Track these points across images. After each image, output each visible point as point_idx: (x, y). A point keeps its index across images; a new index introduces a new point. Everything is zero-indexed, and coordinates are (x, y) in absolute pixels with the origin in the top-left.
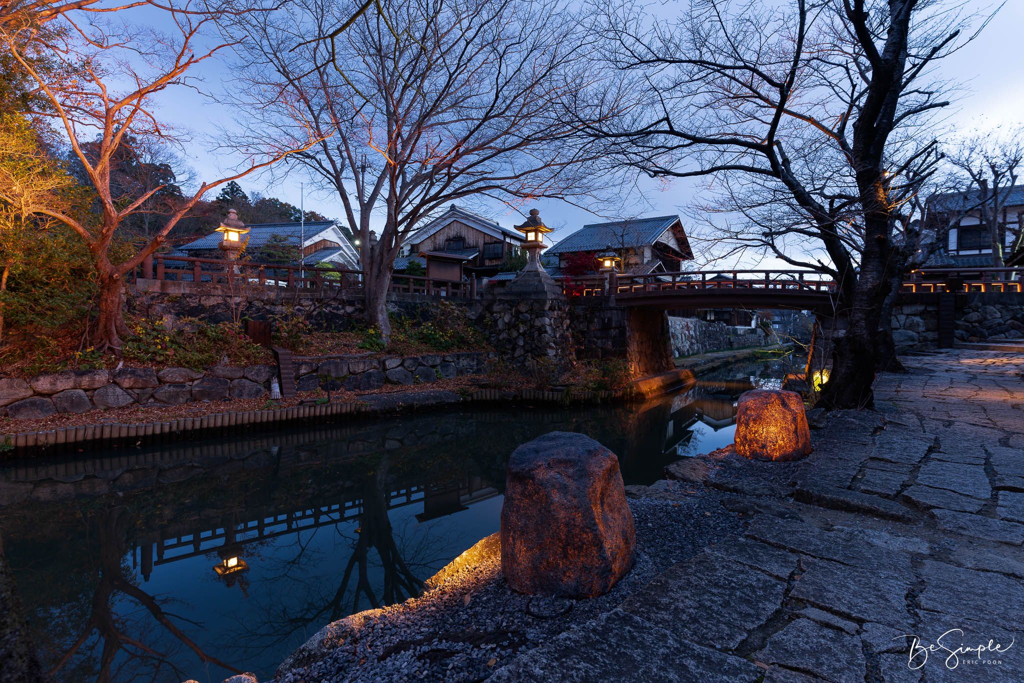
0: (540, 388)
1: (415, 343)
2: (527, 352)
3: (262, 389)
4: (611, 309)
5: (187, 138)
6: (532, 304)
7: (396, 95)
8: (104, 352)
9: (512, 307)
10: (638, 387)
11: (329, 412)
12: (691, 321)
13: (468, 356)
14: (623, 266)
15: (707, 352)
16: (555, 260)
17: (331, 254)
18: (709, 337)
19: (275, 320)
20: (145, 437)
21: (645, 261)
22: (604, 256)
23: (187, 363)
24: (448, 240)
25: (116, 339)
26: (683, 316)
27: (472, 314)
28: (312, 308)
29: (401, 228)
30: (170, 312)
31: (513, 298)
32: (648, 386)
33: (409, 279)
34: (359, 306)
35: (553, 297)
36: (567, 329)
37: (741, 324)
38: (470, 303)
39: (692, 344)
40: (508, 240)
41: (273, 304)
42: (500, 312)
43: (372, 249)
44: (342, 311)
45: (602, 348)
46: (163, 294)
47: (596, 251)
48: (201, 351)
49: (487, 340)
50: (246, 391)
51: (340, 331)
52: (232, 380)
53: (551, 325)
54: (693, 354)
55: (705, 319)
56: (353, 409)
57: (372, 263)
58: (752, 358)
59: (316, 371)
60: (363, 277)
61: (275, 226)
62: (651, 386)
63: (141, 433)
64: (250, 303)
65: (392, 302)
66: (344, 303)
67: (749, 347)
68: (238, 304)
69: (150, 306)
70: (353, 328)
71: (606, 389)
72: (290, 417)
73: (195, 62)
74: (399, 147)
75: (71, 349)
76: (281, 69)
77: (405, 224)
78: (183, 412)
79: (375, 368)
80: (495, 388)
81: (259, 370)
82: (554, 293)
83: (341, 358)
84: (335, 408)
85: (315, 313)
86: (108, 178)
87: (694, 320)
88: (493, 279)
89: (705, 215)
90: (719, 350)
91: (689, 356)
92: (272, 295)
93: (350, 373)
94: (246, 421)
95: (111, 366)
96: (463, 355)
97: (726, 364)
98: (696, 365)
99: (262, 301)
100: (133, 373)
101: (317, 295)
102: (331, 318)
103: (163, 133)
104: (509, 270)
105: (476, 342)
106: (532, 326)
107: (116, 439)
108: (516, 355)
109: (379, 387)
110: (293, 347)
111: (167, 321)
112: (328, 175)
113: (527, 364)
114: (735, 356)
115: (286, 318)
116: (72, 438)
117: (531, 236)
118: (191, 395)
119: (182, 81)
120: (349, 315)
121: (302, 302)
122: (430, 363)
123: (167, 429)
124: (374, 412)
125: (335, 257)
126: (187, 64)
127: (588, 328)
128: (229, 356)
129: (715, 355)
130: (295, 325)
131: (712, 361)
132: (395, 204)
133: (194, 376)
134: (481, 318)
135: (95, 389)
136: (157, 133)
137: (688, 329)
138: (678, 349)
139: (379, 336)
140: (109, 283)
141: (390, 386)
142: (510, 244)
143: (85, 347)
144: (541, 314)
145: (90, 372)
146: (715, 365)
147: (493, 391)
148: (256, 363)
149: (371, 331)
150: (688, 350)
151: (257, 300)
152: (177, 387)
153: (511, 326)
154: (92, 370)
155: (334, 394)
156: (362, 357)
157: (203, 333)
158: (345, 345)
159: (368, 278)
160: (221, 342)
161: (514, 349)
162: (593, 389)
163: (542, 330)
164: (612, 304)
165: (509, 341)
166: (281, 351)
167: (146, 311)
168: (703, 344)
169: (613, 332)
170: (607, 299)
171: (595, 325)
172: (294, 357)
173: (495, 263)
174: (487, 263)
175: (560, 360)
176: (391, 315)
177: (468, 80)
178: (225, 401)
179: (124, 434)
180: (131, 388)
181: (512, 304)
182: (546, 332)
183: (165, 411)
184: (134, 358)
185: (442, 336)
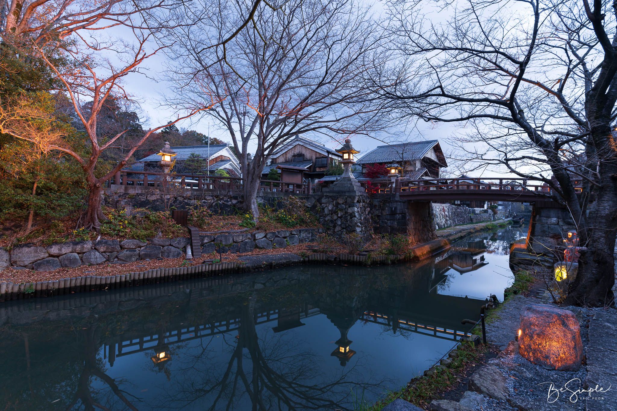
0: (351, 253)
1: (273, 222)
2: (343, 228)
3: (181, 252)
4: (397, 202)
5: (143, 101)
6: (346, 199)
7: (265, 73)
8: (90, 230)
9: (333, 200)
10: (414, 252)
11: (221, 268)
12: (446, 206)
13: (306, 231)
14: (403, 173)
15: (456, 225)
16: (359, 168)
17: (225, 164)
18: (457, 216)
19: (190, 209)
20: (111, 284)
21: (417, 169)
22: (391, 167)
23: (138, 236)
24: (294, 156)
25: (97, 222)
26: (441, 203)
27: (308, 204)
28: (212, 201)
29: (266, 153)
30: (129, 204)
31: (334, 194)
32: (421, 252)
33: (270, 182)
34: (240, 199)
35: (360, 194)
36: (368, 214)
37: (477, 207)
38: (308, 198)
39: (447, 220)
40: (330, 156)
41: (189, 199)
42: (326, 203)
43: (248, 165)
44: (230, 203)
45: (390, 226)
46: (126, 194)
47: (386, 163)
48: (146, 229)
49: (318, 220)
50: (171, 254)
51: (228, 215)
52: (163, 247)
53: (358, 212)
54: (447, 227)
55: (454, 204)
56: (235, 266)
57: (248, 173)
58: (486, 229)
59: (214, 241)
60: (243, 182)
61: (193, 147)
62: (422, 251)
63: (109, 282)
64: (176, 198)
65: (260, 197)
66: (231, 198)
67: (483, 222)
68: (169, 199)
69: (118, 201)
70: (236, 213)
71: (394, 254)
72: (197, 271)
73: (146, 58)
74: (266, 103)
75: (72, 228)
76: (197, 59)
77: (269, 150)
78: (134, 267)
79: (249, 239)
80: (323, 252)
81: (180, 240)
82: (360, 192)
83: (229, 233)
84: (224, 265)
85: (214, 204)
86: (95, 127)
87: (448, 205)
88: (321, 180)
89: (460, 143)
90: (464, 224)
91: (445, 228)
92: (189, 194)
93: (234, 242)
94: (171, 274)
95: (93, 238)
96: (303, 230)
97: (470, 233)
98: (450, 235)
99: (183, 197)
100: (106, 243)
101: (215, 193)
102: (223, 207)
103: (129, 98)
104: (331, 174)
105: (311, 222)
106: (346, 213)
107: (93, 285)
108: (336, 231)
109: (251, 251)
110: (200, 226)
111: (127, 211)
112: (223, 121)
113: (343, 236)
114: (474, 228)
115: (196, 208)
116: (68, 285)
117: (346, 156)
118: (139, 256)
119: (137, 70)
120: (234, 205)
121: (206, 197)
122: (283, 235)
123: (123, 279)
124: (248, 267)
125: (227, 166)
126: (142, 59)
127: (381, 213)
128: (162, 232)
129: (462, 227)
130: (202, 212)
131: (460, 232)
132: (262, 138)
133: (141, 244)
134: (314, 206)
135: (84, 253)
136: (126, 99)
137: (444, 211)
138: (438, 224)
139: (252, 218)
140: (94, 189)
141: (258, 250)
142: (332, 159)
143: (79, 227)
144: (352, 205)
145: (81, 243)
146: (462, 234)
147: (322, 254)
148: (178, 236)
149: (247, 216)
150: (444, 225)
151: (180, 196)
152: (131, 251)
153: (332, 212)
154: (83, 241)
155: (224, 255)
156: (241, 232)
157: (147, 217)
158: (231, 224)
159: (246, 182)
160: (157, 224)
161: (334, 227)
162: (386, 254)
163: (352, 215)
164: (397, 199)
165: (332, 221)
166: (193, 229)
167: (115, 205)
168: (454, 220)
169: (398, 216)
170: (394, 196)
171: (387, 212)
172: (200, 232)
173: (322, 170)
174: (318, 170)
175: (364, 234)
176: (259, 205)
177: (308, 62)
178: (159, 260)
179: (98, 282)
180: (105, 252)
181: (334, 198)
182: (355, 216)
183: (123, 267)
184: (107, 234)
185: (290, 218)
